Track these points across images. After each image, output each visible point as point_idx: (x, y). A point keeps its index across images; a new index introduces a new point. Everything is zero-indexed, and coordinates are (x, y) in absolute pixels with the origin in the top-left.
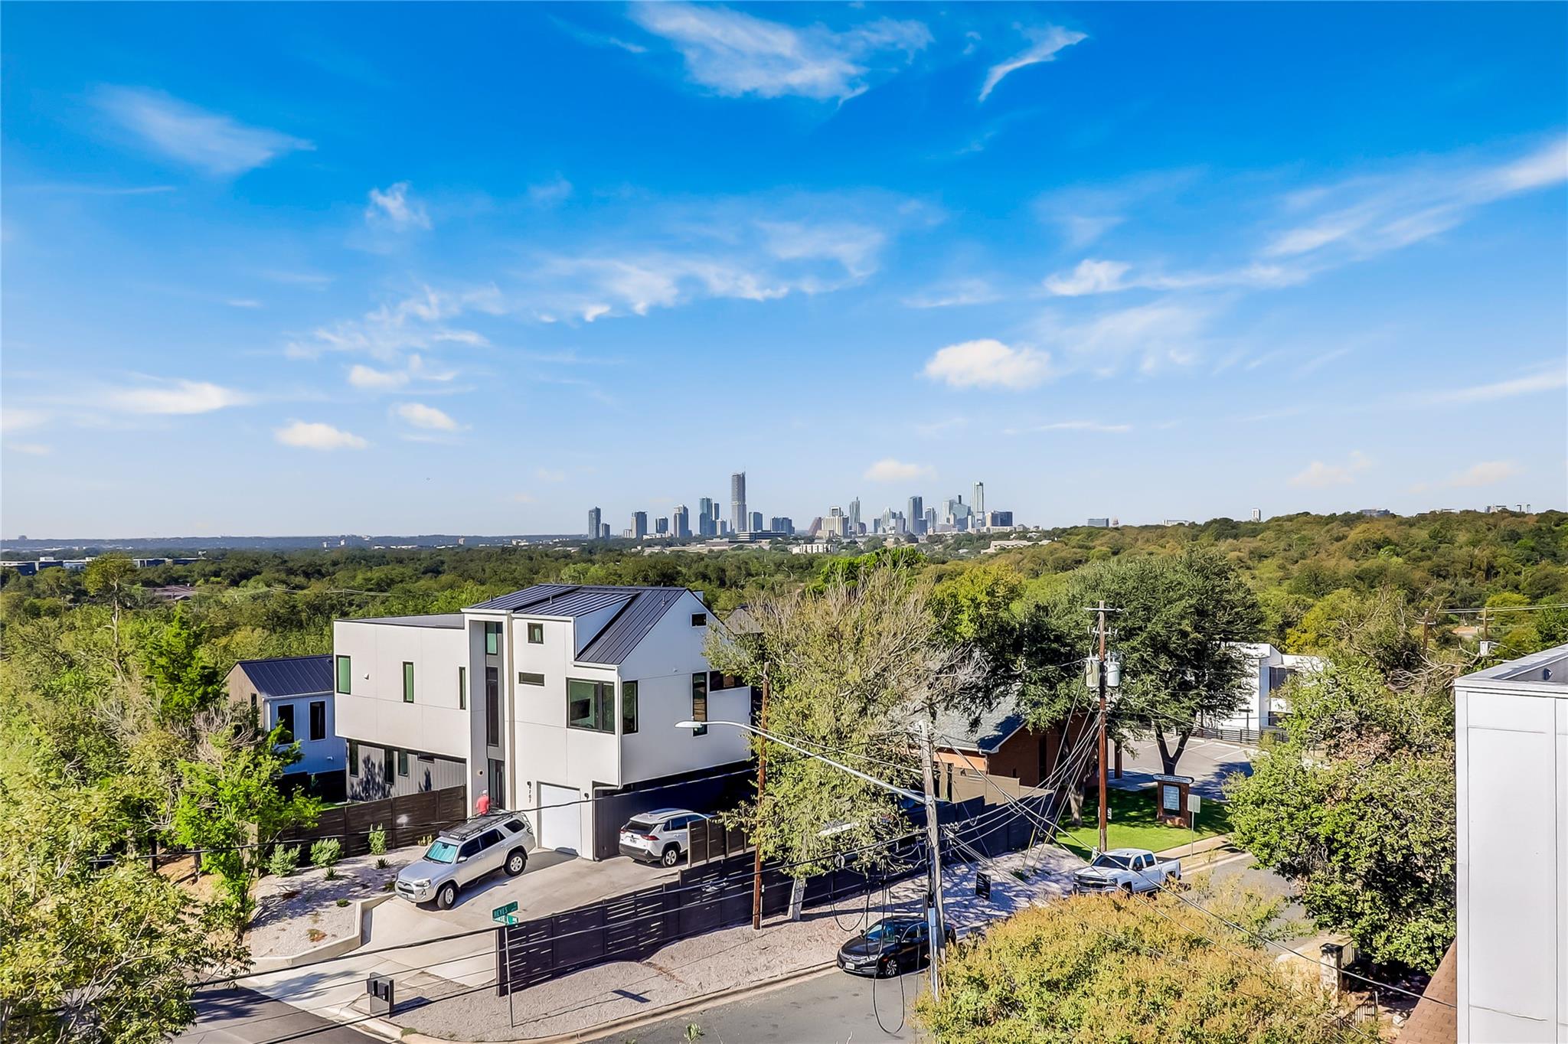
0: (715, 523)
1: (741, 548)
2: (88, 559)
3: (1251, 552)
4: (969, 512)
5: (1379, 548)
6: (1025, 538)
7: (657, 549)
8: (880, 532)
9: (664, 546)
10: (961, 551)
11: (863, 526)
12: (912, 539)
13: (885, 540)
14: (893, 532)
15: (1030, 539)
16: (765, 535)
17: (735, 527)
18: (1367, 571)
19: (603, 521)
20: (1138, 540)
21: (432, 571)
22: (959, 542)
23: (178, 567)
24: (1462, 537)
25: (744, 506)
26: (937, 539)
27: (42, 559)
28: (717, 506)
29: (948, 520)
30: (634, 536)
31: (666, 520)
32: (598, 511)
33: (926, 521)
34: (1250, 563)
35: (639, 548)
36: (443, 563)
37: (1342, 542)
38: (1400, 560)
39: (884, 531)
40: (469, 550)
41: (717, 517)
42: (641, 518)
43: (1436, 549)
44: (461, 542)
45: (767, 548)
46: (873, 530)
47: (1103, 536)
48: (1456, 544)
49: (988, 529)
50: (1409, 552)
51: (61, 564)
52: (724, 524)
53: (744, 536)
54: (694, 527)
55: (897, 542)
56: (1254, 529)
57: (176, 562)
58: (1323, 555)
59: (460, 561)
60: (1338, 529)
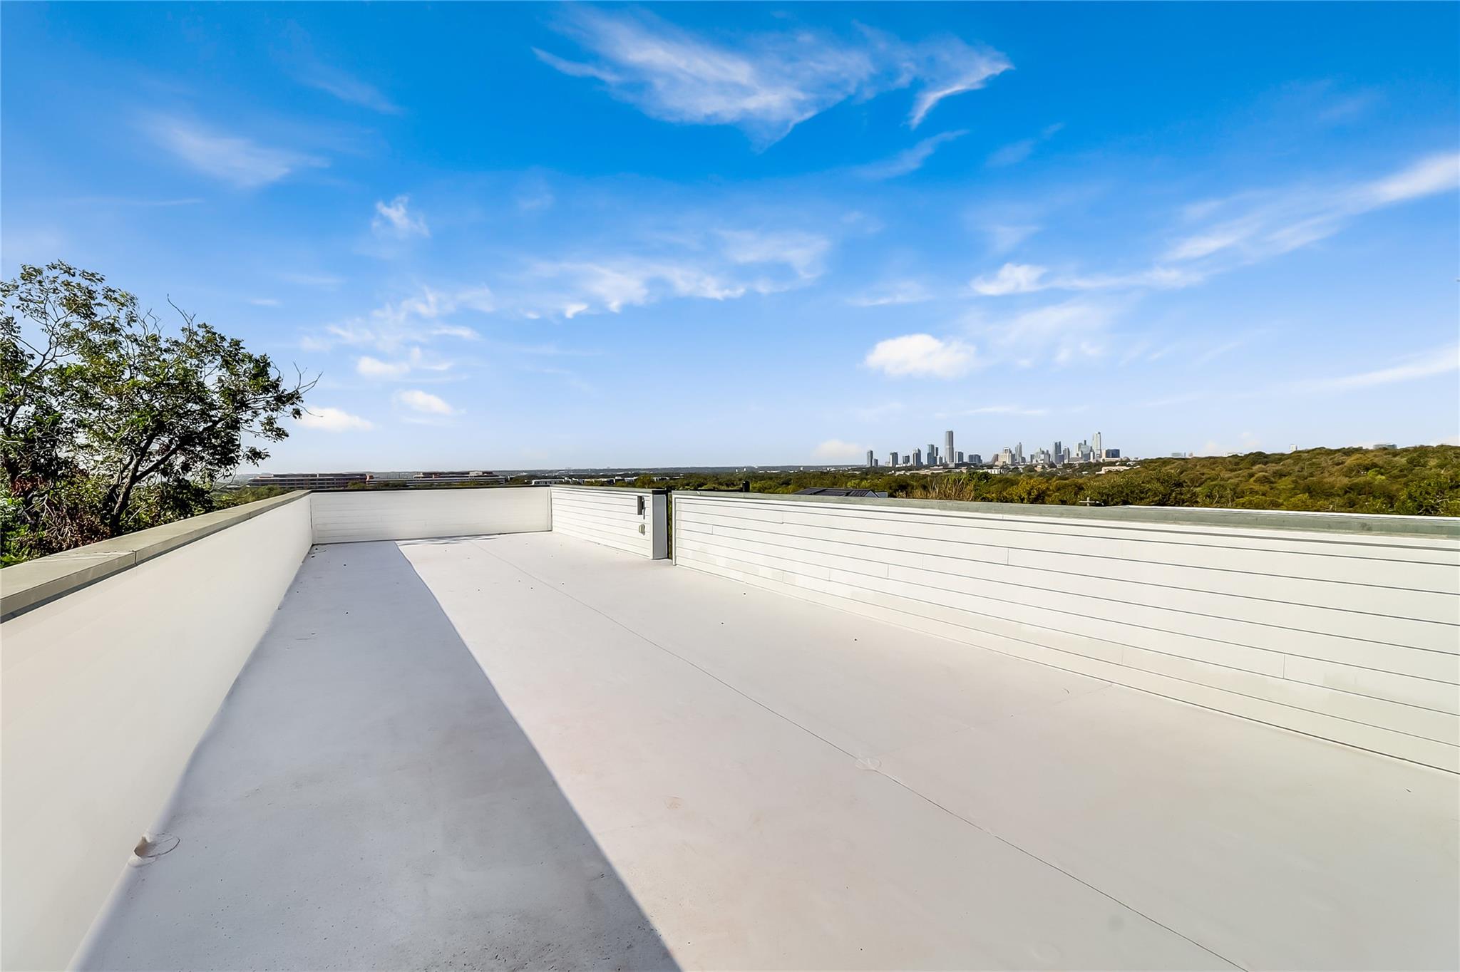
0: (936, 458)
1: (949, 472)
2: (635, 478)
3: (1274, 473)
4: (1091, 450)
5: (1367, 469)
6: (1125, 465)
7: (902, 472)
8: (1034, 462)
9: (906, 471)
10: (1084, 473)
11: (1024, 459)
12: (1052, 465)
13: (1036, 466)
14: (1042, 462)
15: (1129, 465)
16: (964, 464)
17: (948, 460)
18: (1356, 484)
19: (874, 457)
20: (1196, 465)
21: (786, 484)
22: (1082, 467)
23: (672, 481)
24: (1433, 462)
25: (953, 448)
26: (1070, 466)
27: (616, 478)
28: (937, 448)
29: (1078, 455)
30: (891, 465)
31: (909, 456)
32: (872, 452)
33: (1063, 456)
34: (1273, 479)
35: (893, 472)
36: (791, 479)
37: (1340, 466)
38: (1384, 477)
39: (1037, 461)
40: (805, 473)
41: (937, 455)
42: (895, 456)
43: (1412, 470)
44: (802, 469)
45: (965, 471)
46: (1030, 460)
47: (1173, 463)
48: (1428, 467)
49: (1103, 460)
50: (1389, 472)
51: (624, 480)
52: (941, 458)
53: (952, 465)
54: (924, 461)
55: (1043, 467)
56: (1280, 458)
57: (671, 479)
58: (1326, 474)
59: (800, 478)
60: (1338, 458)
